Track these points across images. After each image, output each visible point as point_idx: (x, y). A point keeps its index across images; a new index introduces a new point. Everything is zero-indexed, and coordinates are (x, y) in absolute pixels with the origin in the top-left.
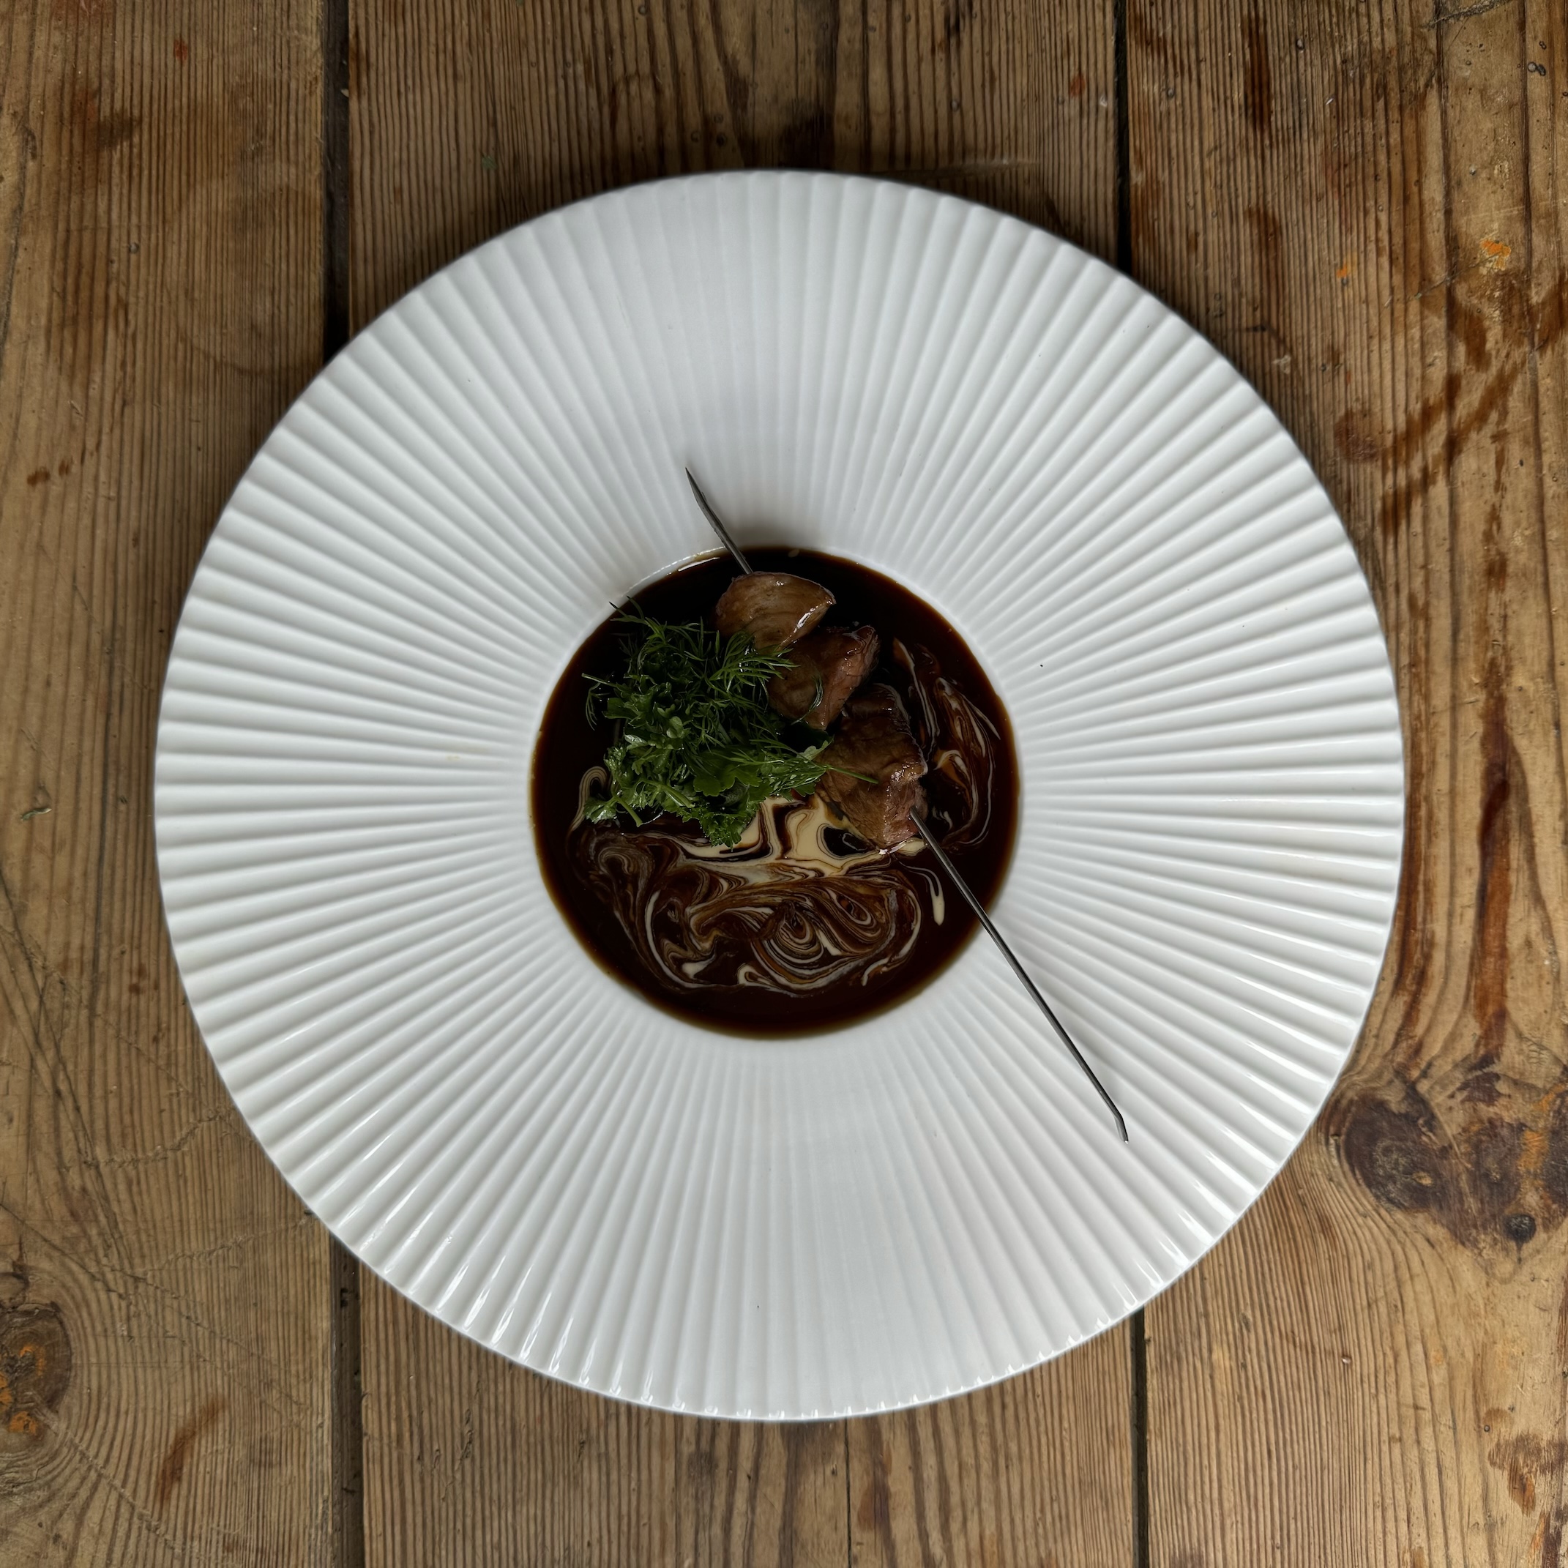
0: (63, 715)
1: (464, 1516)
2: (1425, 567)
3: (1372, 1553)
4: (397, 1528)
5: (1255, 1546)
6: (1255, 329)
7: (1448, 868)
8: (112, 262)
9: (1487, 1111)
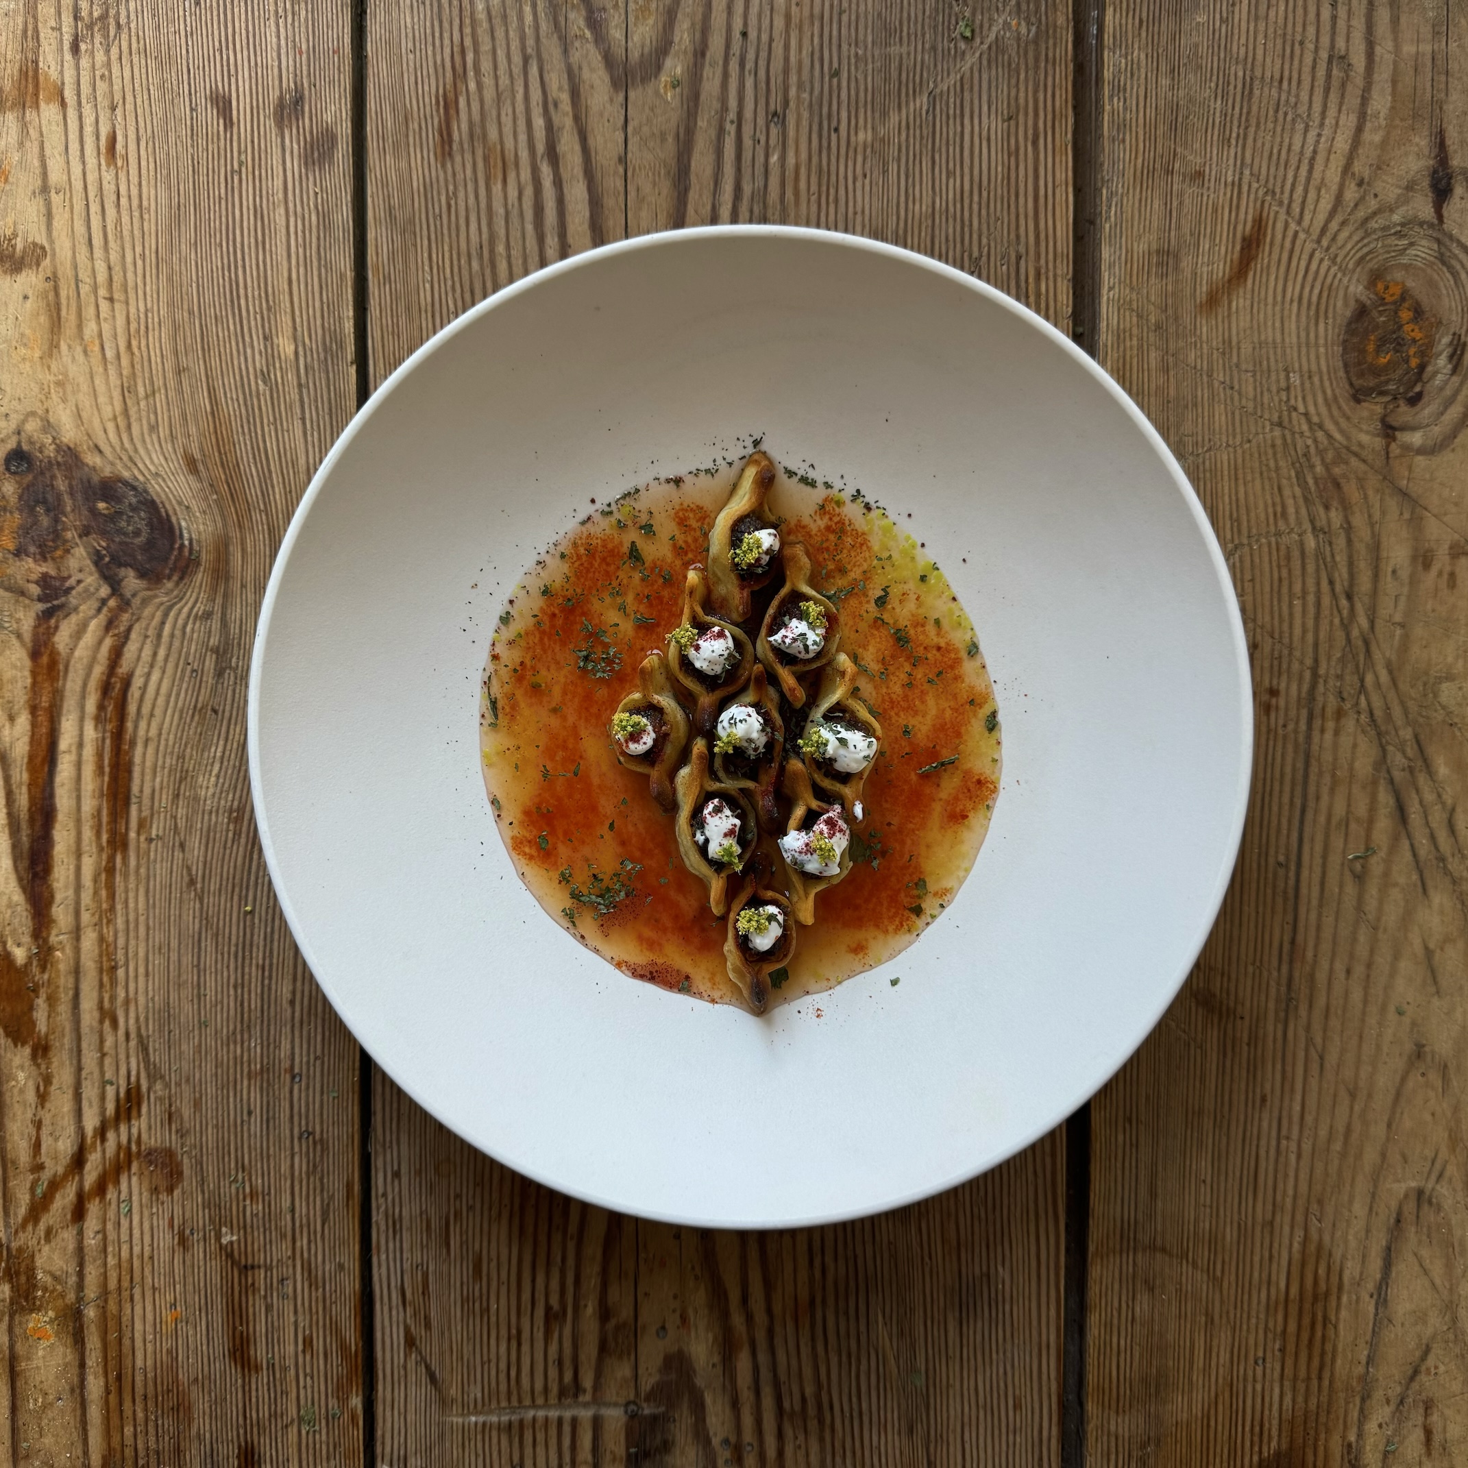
0: (1334, 942)
1: (980, 203)
2: (103, 1055)
3: (152, 166)
4: (1042, 192)
5: (257, 173)
6: (253, 1267)
7: (83, 787)
8: (1280, 1350)
9: (47, 568)
